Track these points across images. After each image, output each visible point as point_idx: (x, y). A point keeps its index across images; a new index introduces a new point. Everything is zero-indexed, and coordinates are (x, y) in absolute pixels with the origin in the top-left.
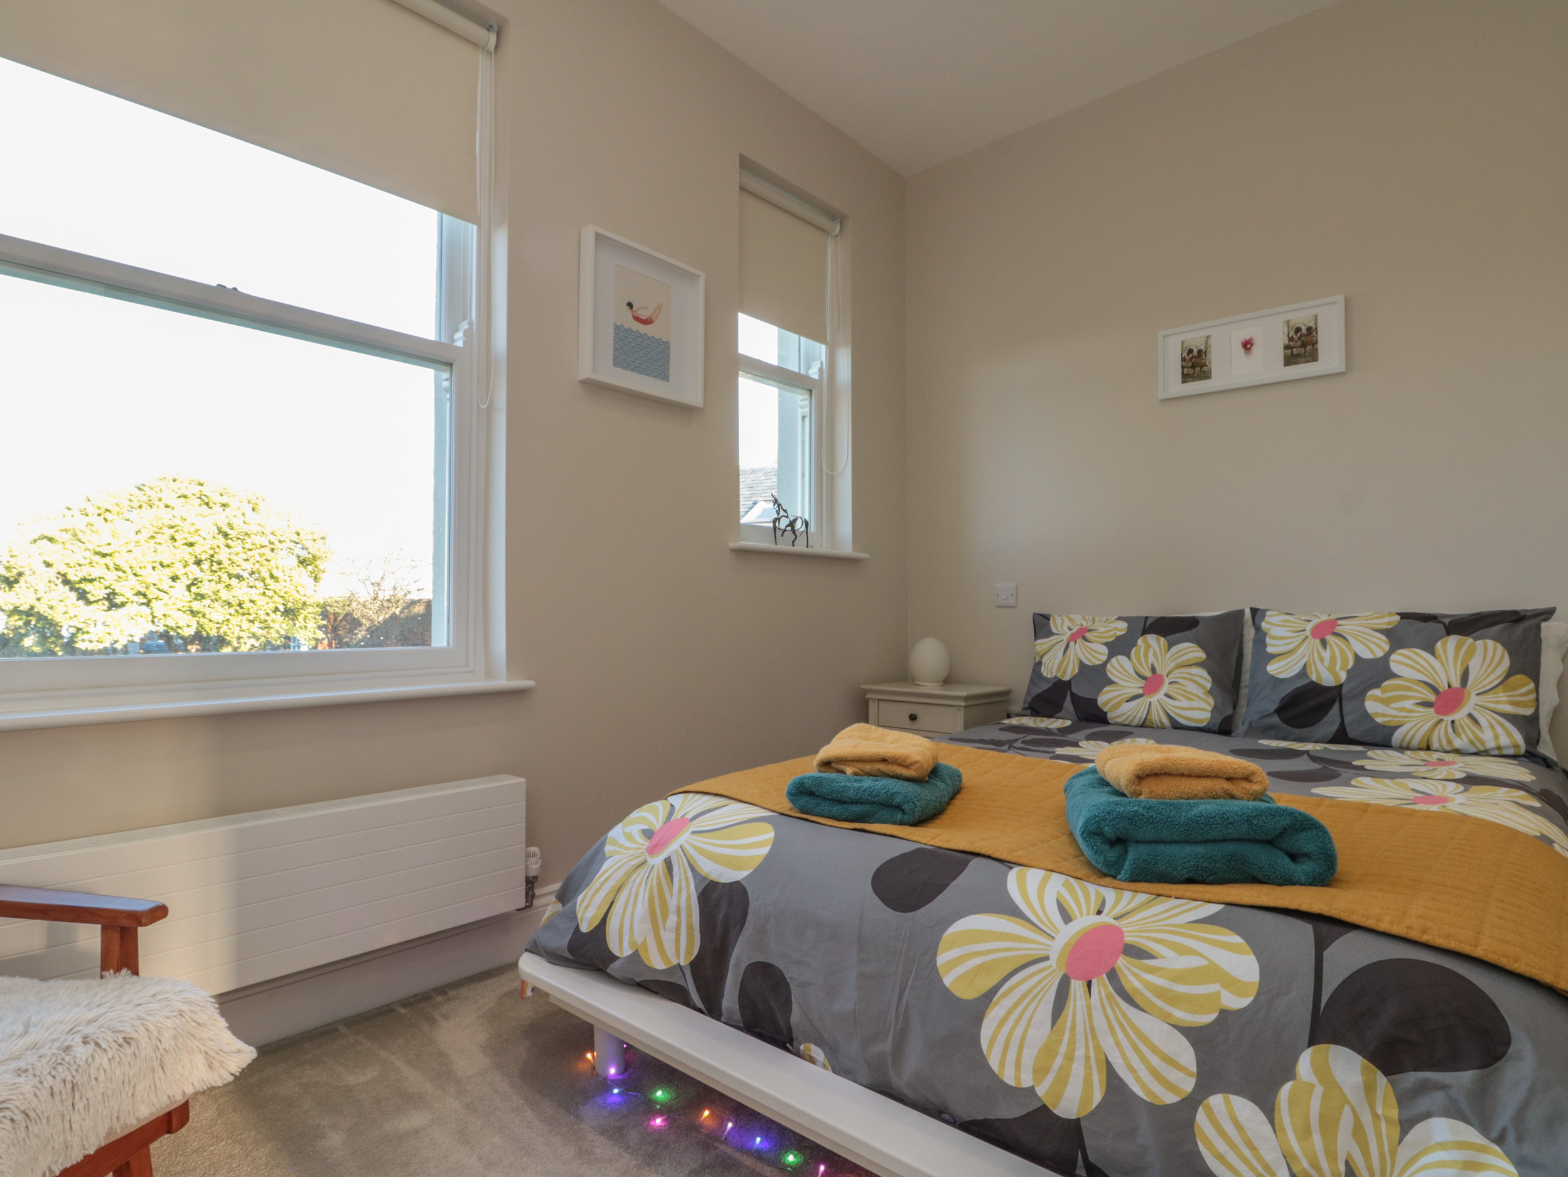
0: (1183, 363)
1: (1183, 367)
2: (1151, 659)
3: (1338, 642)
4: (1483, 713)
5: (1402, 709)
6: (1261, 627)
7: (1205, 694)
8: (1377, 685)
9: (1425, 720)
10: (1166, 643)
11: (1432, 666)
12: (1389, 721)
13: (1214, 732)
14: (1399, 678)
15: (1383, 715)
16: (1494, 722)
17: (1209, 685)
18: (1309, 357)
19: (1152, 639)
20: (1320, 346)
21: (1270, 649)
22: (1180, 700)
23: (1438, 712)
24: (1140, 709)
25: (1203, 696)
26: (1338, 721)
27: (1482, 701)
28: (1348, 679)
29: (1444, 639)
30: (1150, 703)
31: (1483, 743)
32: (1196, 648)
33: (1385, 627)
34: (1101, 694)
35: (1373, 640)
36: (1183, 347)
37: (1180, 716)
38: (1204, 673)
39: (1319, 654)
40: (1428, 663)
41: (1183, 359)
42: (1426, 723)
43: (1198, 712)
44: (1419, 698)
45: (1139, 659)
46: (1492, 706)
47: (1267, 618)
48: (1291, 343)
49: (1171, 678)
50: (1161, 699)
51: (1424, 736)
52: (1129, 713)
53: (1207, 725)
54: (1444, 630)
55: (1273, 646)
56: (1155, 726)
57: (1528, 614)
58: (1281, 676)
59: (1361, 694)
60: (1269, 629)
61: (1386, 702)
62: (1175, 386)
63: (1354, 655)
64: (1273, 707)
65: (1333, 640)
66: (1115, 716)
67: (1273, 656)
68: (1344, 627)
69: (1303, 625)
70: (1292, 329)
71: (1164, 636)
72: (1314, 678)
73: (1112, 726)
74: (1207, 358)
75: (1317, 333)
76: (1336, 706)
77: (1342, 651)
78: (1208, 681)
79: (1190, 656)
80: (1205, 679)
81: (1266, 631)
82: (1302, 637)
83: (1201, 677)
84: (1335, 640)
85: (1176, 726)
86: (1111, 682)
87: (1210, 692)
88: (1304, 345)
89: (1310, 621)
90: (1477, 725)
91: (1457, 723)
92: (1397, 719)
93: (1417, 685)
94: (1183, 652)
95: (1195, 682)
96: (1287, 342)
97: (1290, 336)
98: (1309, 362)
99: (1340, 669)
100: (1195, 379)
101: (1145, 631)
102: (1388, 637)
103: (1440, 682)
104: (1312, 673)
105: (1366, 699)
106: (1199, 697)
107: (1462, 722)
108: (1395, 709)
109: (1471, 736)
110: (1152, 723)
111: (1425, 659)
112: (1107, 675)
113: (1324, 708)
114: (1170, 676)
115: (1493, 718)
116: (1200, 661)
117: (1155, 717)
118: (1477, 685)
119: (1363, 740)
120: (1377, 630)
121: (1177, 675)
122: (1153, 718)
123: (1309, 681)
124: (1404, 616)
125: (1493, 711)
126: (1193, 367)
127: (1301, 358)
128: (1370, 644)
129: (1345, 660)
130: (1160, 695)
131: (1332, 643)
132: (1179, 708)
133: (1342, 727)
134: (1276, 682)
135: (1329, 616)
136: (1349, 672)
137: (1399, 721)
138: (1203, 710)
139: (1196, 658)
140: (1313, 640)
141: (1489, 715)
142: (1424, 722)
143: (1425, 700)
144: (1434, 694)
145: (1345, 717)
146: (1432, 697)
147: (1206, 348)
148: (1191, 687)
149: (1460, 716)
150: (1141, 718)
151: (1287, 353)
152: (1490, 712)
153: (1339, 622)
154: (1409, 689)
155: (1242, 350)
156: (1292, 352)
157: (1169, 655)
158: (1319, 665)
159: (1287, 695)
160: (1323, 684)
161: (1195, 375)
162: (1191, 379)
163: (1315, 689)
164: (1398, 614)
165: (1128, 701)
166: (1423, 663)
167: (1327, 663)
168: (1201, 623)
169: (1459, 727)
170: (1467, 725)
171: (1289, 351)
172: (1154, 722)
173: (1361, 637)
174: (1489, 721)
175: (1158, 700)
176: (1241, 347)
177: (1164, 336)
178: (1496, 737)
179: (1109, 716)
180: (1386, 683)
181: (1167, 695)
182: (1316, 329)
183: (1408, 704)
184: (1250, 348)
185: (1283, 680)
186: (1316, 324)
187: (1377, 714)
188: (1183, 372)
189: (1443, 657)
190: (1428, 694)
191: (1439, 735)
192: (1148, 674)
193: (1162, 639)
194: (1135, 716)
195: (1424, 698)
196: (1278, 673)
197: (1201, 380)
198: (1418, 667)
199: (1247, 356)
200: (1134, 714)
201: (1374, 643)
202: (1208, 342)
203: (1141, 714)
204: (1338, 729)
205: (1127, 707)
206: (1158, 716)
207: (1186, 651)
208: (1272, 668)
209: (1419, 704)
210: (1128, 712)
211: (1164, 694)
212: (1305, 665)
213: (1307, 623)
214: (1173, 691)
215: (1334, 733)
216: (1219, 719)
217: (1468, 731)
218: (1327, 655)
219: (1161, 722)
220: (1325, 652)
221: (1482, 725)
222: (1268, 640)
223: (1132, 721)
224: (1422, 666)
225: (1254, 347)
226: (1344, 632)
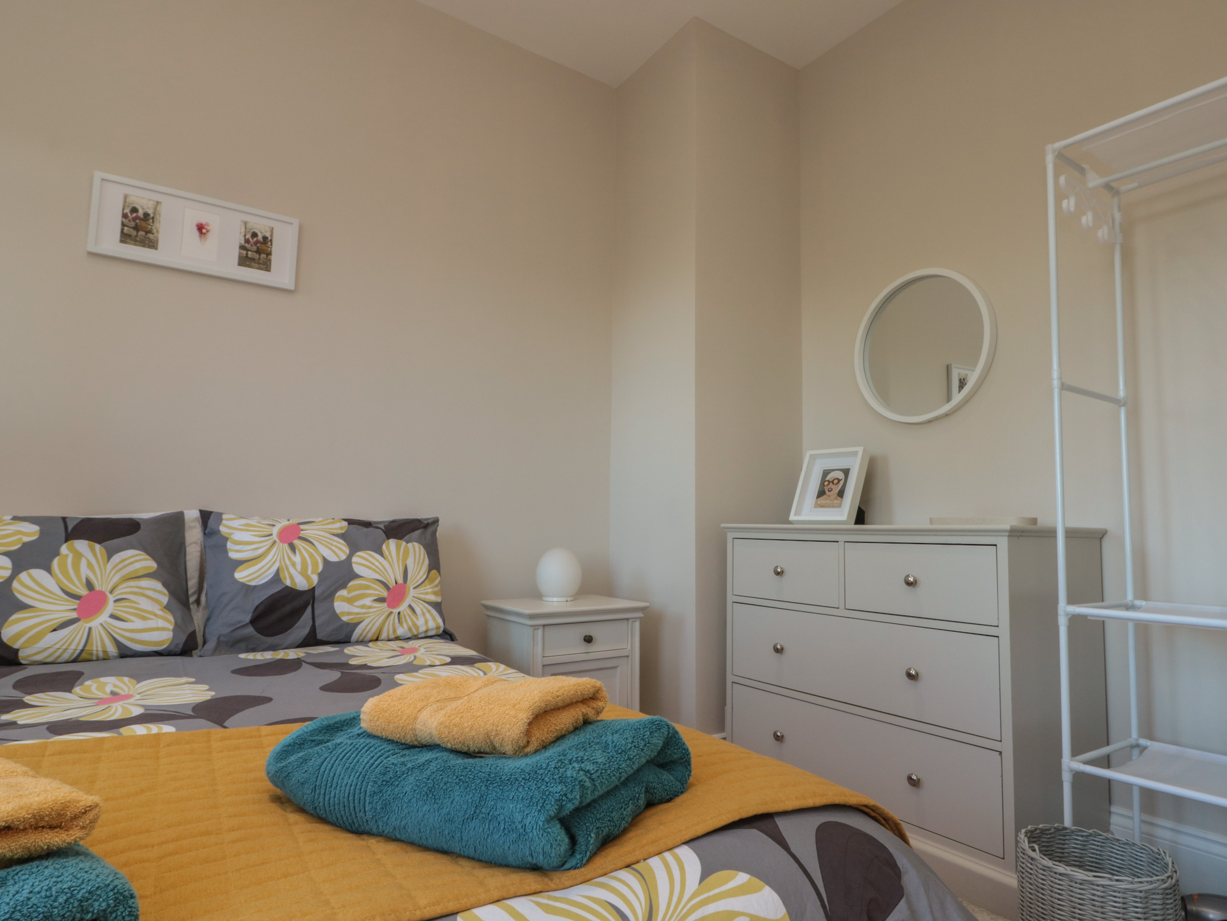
0: (124, 220)
1: (123, 225)
2: (85, 571)
3: (306, 546)
4: (417, 603)
5: (363, 607)
6: (219, 531)
7: (161, 610)
8: (344, 586)
9: (379, 614)
10: (104, 550)
11: (383, 566)
12: (352, 619)
13: (175, 654)
14: (361, 578)
15: (349, 614)
16: (425, 610)
17: (165, 599)
18: (262, 265)
19: (81, 545)
20: (273, 258)
21: (233, 555)
22: (132, 621)
23: (389, 606)
24: (75, 637)
25: (160, 613)
26: (311, 623)
27: (417, 593)
28: (320, 581)
29: (387, 542)
30: (90, 629)
31: (417, 627)
32: (142, 555)
33: (340, 532)
34: (6, 624)
35: (335, 543)
36: (125, 201)
37: (132, 640)
38: (158, 585)
39: (290, 559)
40: (380, 563)
41: (125, 216)
42: (380, 617)
43: (156, 633)
44: (375, 595)
45: (65, 572)
46: (423, 596)
47: (224, 522)
48: (246, 245)
49: (118, 594)
50: (105, 622)
51: (378, 628)
52: (57, 646)
53: (168, 646)
54: (384, 536)
55: (238, 551)
56: (94, 658)
57: (429, 521)
58: (253, 583)
59: (330, 596)
60: (232, 534)
61: (350, 601)
62: (111, 243)
63: (322, 559)
64: (247, 618)
65: (300, 545)
66: (31, 653)
67: (239, 563)
68: (308, 531)
69: (268, 530)
70: (249, 232)
71: (99, 542)
72: (288, 583)
73: (30, 667)
74: (154, 226)
75: (271, 244)
76: (309, 610)
77: (311, 556)
78: (164, 594)
79: (138, 566)
80: (160, 592)
81: (226, 536)
82: (270, 542)
83: (155, 590)
84: (302, 544)
85: (125, 653)
86: (24, 607)
87: (167, 607)
88: (258, 252)
89: (274, 525)
90: (414, 614)
91: (402, 614)
92: (359, 616)
93: (374, 583)
94: (128, 562)
95: (148, 597)
96: (243, 242)
97: (247, 237)
98: (262, 269)
99: (312, 573)
100: (137, 243)
101: (70, 536)
102: (344, 540)
103: (390, 581)
104: (285, 578)
105: (335, 600)
106: (155, 615)
107: (405, 613)
108: (358, 607)
109: (410, 623)
110: (92, 654)
111: (377, 560)
112: (15, 597)
113: (297, 613)
114: (116, 592)
115: (424, 607)
116: (151, 571)
117: (97, 647)
118: (413, 581)
119: (329, 639)
120: (334, 535)
121: (123, 590)
122: (95, 649)
123: (284, 587)
124: (351, 522)
125: (424, 601)
126: (137, 228)
127: (255, 263)
128: (334, 548)
129: (315, 564)
130: (103, 617)
131: (301, 547)
132: (132, 631)
133: (313, 629)
134: (248, 589)
135: (289, 520)
136: (320, 575)
137: (360, 617)
138: (163, 629)
139: (145, 568)
140: (281, 544)
141: (422, 604)
142: (379, 616)
143: (380, 597)
144: (386, 590)
145: (316, 619)
146: (384, 593)
147: (154, 213)
148: (145, 604)
149: (403, 607)
150: (75, 650)
151: (242, 254)
152: (422, 602)
153: (302, 527)
154: (367, 587)
155: (197, 233)
156: (247, 254)
157: (110, 566)
158: (292, 570)
159: (262, 603)
160: (298, 588)
161: (138, 239)
162: (133, 242)
163: (290, 594)
164: (345, 520)
165: (55, 630)
166: (377, 564)
167: (299, 567)
168: (142, 527)
169: (403, 617)
170: (408, 615)
171: (244, 252)
172: (95, 652)
173: (325, 541)
174: (422, 610)
175: (101, 624)
176: (195, 228)
177: (103, 180)
178: (426, 622)
179: (21, 654)
180: (351, 584)
181: (113, 616)
182: (271, 240)
183: (368, 601)
184: (205, 234)
185: (255, 587)
186: (272, 236)
187: (344, 613)
188: (122, 229)
189: (389, 557)
190: (382, 590)
191: (388, 626)
192: (83, 592)
193: (97, 547)
194: (66, 649)
195: (379, 595)
196: (250, 581)
197: (144, 246)
198: (373, 567)
199: (201, 241)
200: (64, 647)
201: (336, 546)
202: (158, 208)
203: (76, 645)
204: (309, 633)
205: (51, 639)
206: (102, 644)
207: (132, 560)
208: (241, 575)
209: (376, 600)
210: (54, 645)
211: (109, 615)
212: (278, 571)
213: (271, 527)
214: (122, 611)
215: (304, 636)
216: (183, 638)
217: (408, 619)
218: (297, 559)
219: (105, 652)
220: (295, 557)
221: (418, 614)
222: (229, 545)
223: (59, 657)
224: (376, 566)
225: (209, 234)
226: (309, 536)
